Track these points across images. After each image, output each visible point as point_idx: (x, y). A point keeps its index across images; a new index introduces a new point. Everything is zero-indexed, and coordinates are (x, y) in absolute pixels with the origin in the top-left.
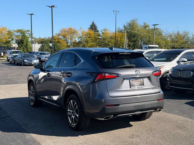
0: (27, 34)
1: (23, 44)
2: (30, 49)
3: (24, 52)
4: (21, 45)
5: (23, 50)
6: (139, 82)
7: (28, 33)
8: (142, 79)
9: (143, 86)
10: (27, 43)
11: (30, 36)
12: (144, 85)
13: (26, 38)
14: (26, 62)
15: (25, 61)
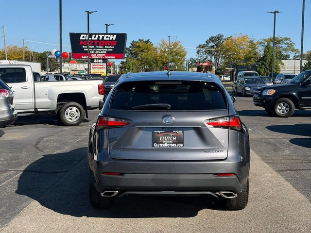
0: (285, 44)
1: (265, 62)
2: (276, 69)
3: (266, 73)
4: (263, 64)
5: (265, 72)
6: (173, 136)
7: (285, 42)
8: (180, 132)
9: (181, 145)
10: (271, 59)
11: (288, 48)
12: (183, 143)
13: (270, 52)
14: (247, 91)
15: (247, 89)
